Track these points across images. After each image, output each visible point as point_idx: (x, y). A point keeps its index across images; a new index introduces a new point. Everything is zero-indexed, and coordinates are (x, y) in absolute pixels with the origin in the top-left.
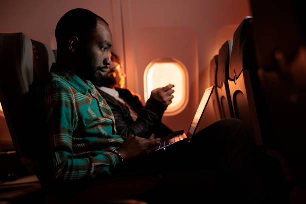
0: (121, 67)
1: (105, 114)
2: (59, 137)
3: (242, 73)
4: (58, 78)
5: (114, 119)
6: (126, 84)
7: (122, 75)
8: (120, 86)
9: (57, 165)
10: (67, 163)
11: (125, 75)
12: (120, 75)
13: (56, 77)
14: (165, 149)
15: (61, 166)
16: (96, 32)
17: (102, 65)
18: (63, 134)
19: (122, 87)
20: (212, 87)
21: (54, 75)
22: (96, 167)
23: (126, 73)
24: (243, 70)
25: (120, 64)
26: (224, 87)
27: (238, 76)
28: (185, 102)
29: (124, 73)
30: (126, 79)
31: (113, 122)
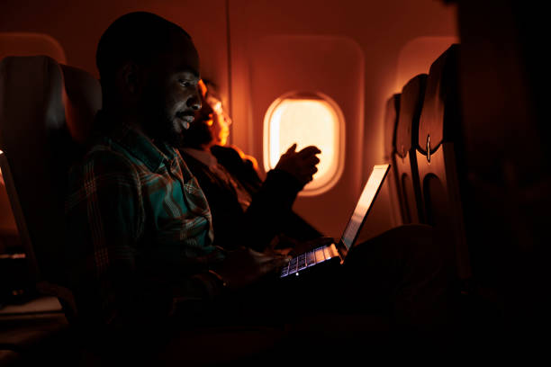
0: (222, 106)
1: (193, 207)
3: (441, 146)
5: (210, 216)
6: (230, 138)
7: (225, 119)
8: (219, 140)
11: (229, 121)
12: (221, 120)
19: (224, 142)
20: (387, 166)
23: (231, 116)
24: (442, 142)
25: (220, 100)
26: (407, 158)
27: (433, 148)
28: (336, 173)
29: (227, 116)
30: (231, 127)
31: (208, 222)
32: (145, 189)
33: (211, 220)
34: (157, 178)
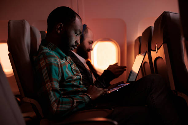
1: (75, 73)
2: (52, 84)
4: (47, 50)
5: (81, 76)
9: (53, 101)
10: (59, 100)
13: (45, 49)
14: (118, 90)
15: (55, 101)
16: (74, 23)
17: (74, 44)
18: (54, 82)
21: (44, 48)
22: (77, 102)
24: (163, 44)
31: (81, 78)
32: (61, 64)
33: (82, 77)
34: (64, 62)
